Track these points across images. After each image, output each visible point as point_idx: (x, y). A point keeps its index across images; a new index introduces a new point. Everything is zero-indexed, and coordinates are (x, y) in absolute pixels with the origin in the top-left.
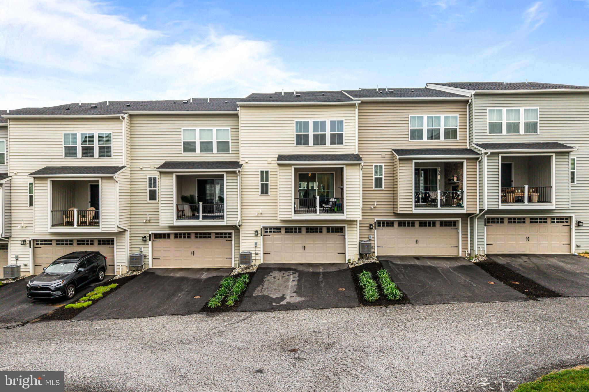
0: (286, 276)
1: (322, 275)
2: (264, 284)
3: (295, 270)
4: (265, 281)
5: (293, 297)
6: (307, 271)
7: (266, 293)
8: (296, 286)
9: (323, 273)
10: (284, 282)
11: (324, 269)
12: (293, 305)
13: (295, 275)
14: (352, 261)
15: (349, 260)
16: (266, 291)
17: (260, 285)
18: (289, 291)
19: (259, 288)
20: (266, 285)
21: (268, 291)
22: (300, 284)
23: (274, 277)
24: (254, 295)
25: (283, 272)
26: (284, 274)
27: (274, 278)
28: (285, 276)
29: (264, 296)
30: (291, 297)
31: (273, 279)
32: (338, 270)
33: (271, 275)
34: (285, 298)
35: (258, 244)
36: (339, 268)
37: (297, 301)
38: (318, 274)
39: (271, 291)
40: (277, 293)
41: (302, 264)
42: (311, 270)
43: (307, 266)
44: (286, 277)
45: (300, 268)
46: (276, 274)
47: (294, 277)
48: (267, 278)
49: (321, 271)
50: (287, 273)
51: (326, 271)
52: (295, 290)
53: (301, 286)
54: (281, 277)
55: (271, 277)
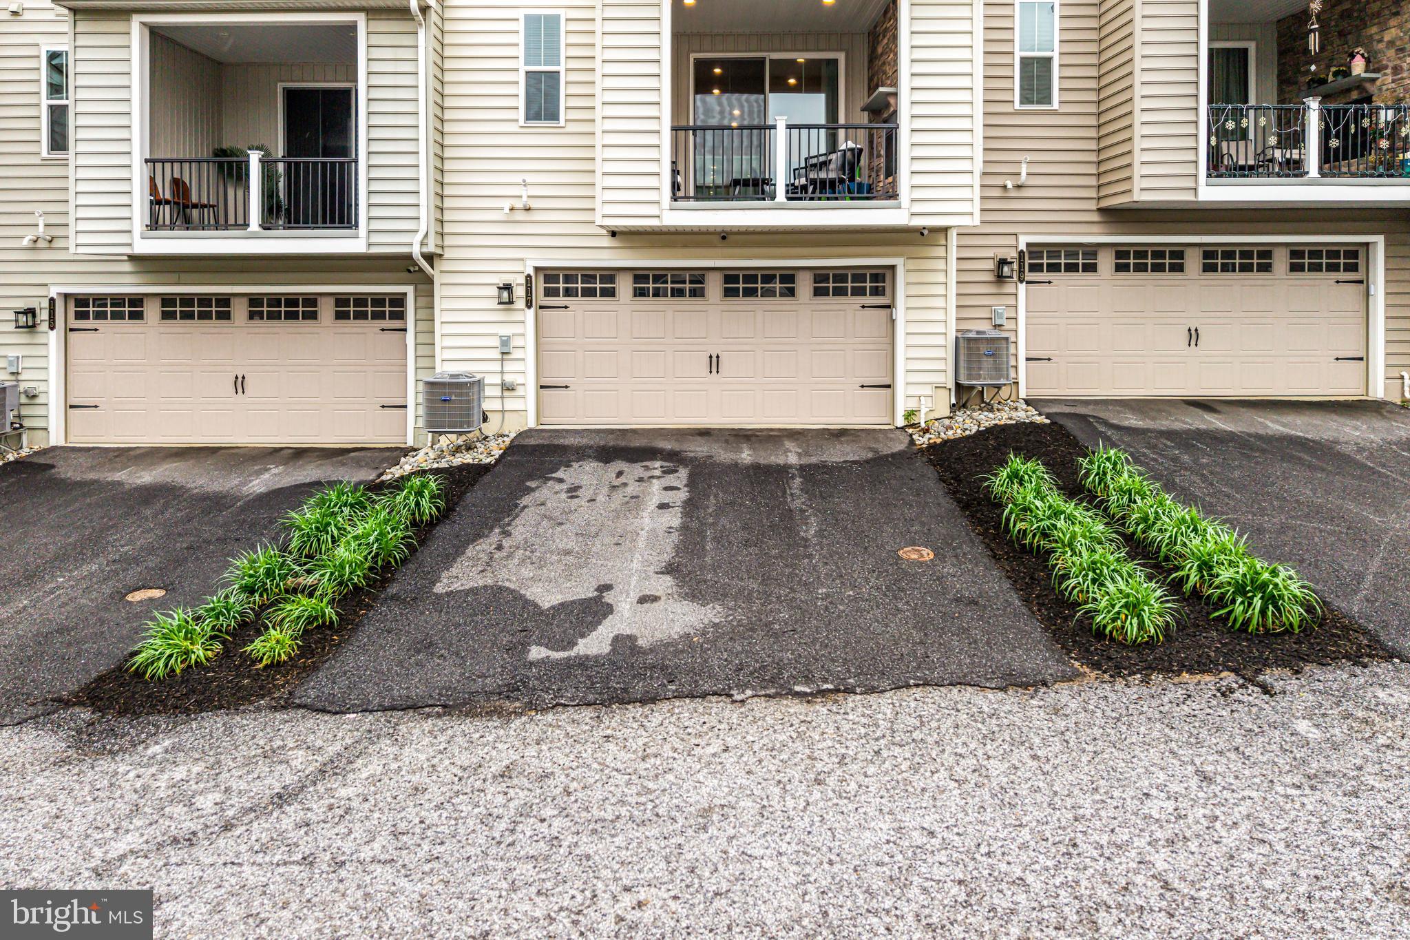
0: (631, 482)
1: (798, 480)
2: (517, 521)
3: (674, 459)
4: (525, 507)
5: (655, 599)
6: (728, 461)
7: (511, 575)
8: (675, 537)
9: (802, 468)
10: (617, 514)
11: (807, 454)
12: (651, 659)
13: (671, 480)
14: (922, 420)
15: (910, 414)
16: (516, 561)
17: (491, 529)
18: (636, 565)
19: (484, 546)
20: (521, 528)
21: (523, 562)
22: (694, 525)
23: (570, 490)
24: (439, 588)
25: (620, 465)
26: (620, 474)
27: (573, 491)
28: (625, 485)
29: (497, 592)
30: (643, 600)
31: (564, 496)
32: (870, 455)
33: (561, 481)
34: (609, 609)
35: (516, 342)
36: (871, 449)
37: (676, 631)
38: (782, 472)
39: (541, 564)
40: (569, 577)
41: (705, 433)
42: (746, 456)
43: (727, 441)
44: (629, 490)
45: (699, 449)
46: (586, 474)
47: (666, 489)
48: (537, 494)
49: (793, 459)
50: (634, 471)
51: (814, 460)
52: (666, 557)
53: (701, 533)
54: (605, 490)
55: (558, 487)
